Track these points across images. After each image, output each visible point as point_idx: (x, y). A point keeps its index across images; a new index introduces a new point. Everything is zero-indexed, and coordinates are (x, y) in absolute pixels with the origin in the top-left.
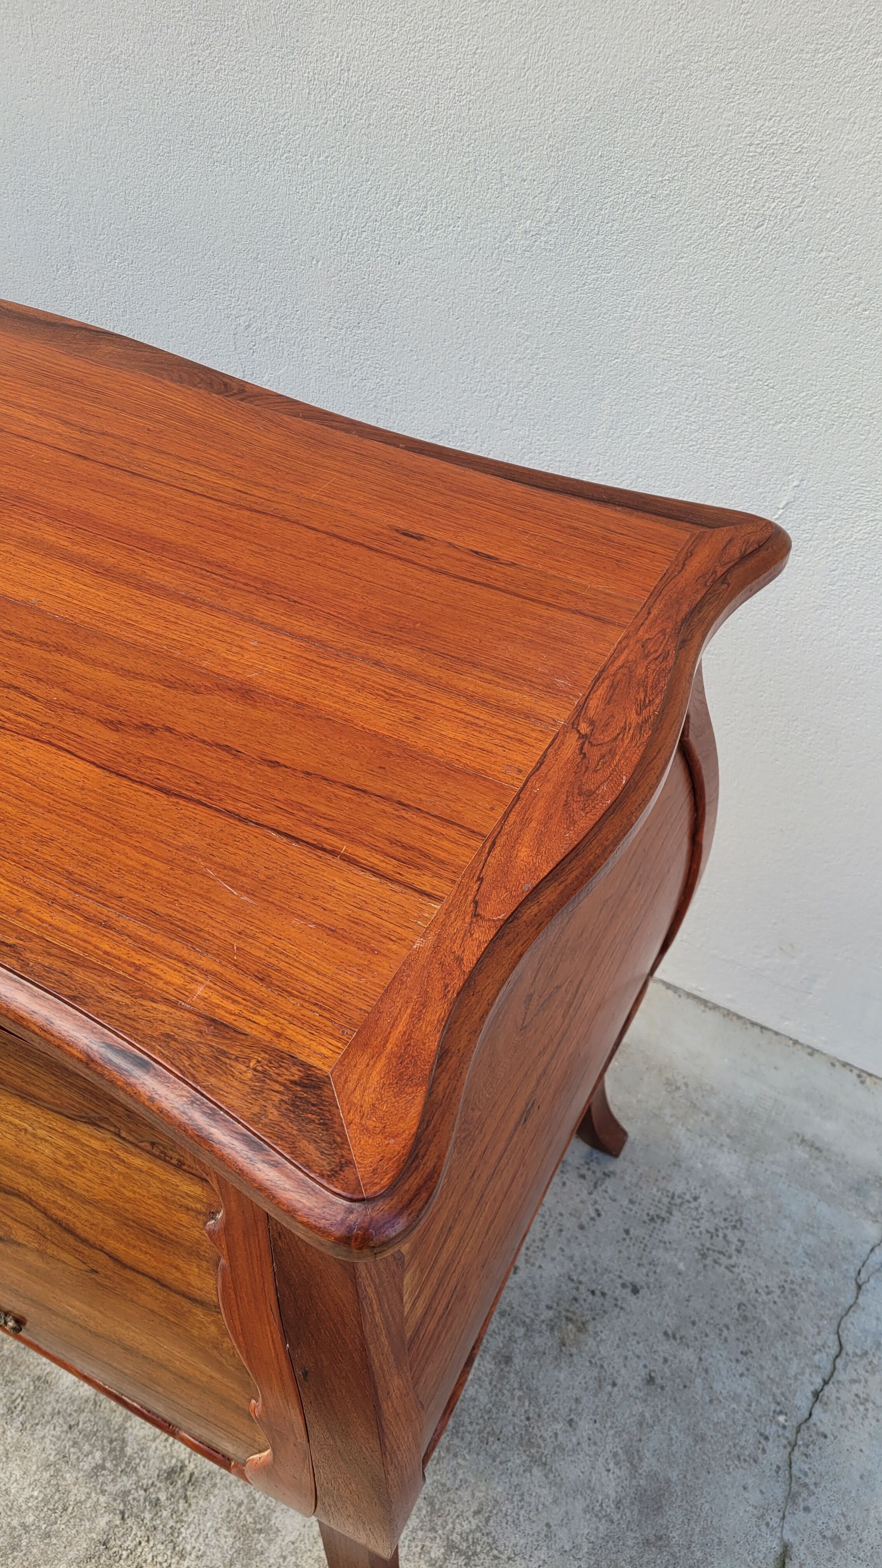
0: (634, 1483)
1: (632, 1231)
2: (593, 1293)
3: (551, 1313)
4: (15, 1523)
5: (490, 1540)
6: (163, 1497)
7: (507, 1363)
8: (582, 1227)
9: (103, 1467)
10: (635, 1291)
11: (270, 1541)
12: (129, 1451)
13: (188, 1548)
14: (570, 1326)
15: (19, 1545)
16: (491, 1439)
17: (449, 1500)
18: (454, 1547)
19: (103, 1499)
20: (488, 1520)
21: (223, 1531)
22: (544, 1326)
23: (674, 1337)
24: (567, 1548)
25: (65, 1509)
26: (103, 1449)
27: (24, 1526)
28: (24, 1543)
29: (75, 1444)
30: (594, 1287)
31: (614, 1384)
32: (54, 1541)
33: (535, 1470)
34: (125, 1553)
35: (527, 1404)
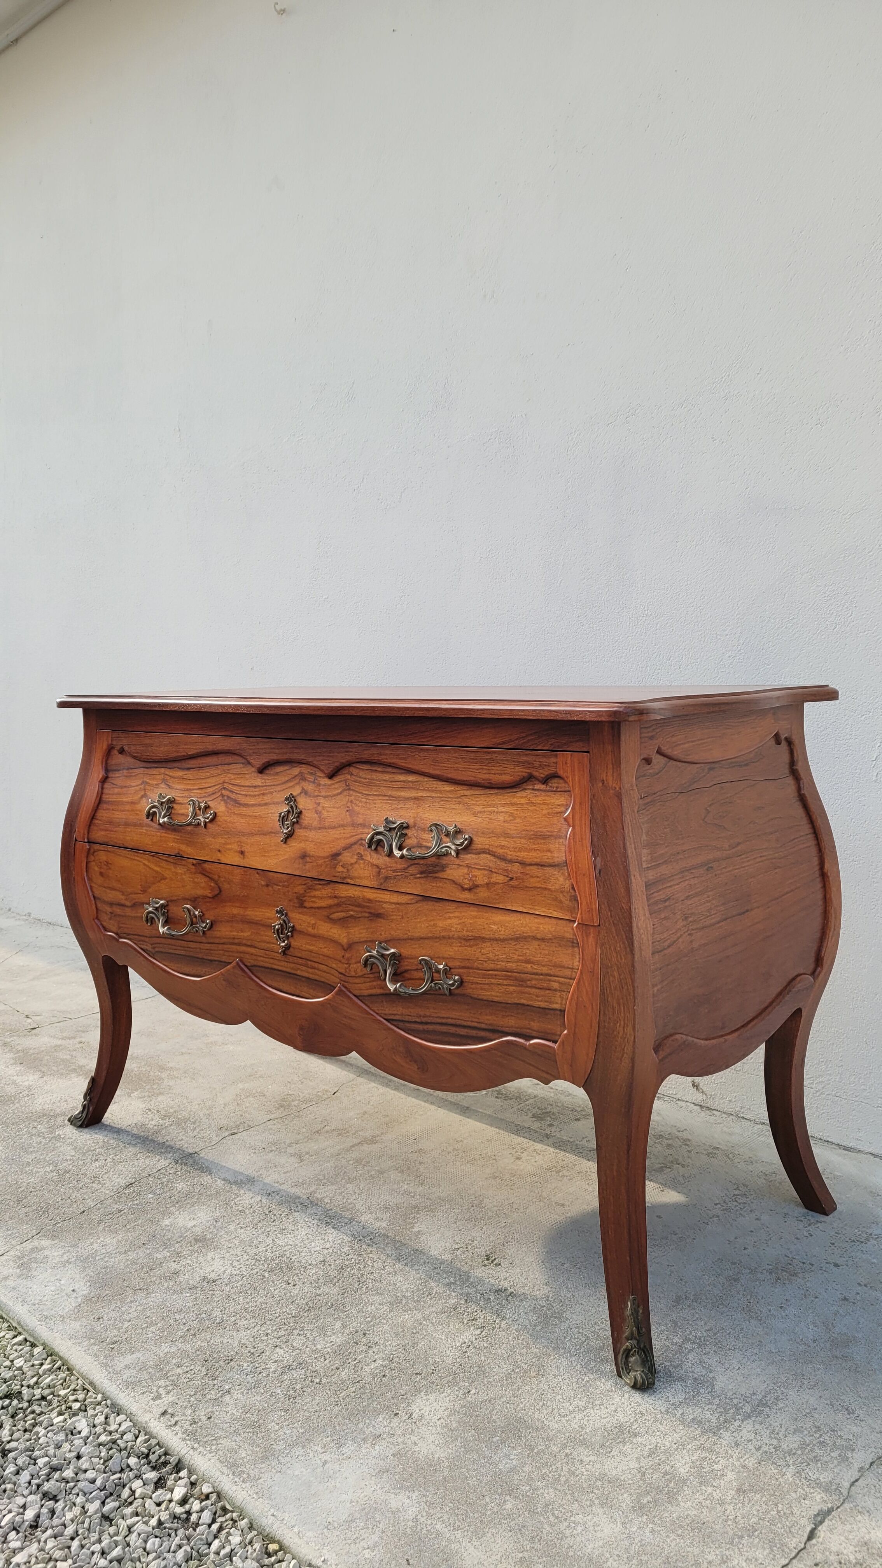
0: (828, 1335)
1: (836, 1244)
2: (804, 1263)
3: (771, 1267)
4: (399, 1294)
5: (717, 1341)
6: (492, 1298)
7: (735, 1281)
8: (797, 1239)
9: (455, 1283)
10: (836, 1265)
11: (561, 1322)
12: (472, 1280)
13: (508, 1317)
14: (784, 1273)
15: (401, 1302)
16: (720, 1307)
17: (688, 1323)
18: (689, 1340)
19: (453, 1294)
20: (715, 1334)
21: (531, 1314)
22: (765, 1272)
23: (866, 1286)
24: (774, 1351)
25: (430, 1294)
26: (455, 1277)
27: (404, 1296)
28: (404, 1302)
29: (437, 1274)
30: (805, 1261)
31: (816, 1298)
32: (422, 1303)
33: (752, 1321)
34: (466, 1314)
35: (749, 1297)
